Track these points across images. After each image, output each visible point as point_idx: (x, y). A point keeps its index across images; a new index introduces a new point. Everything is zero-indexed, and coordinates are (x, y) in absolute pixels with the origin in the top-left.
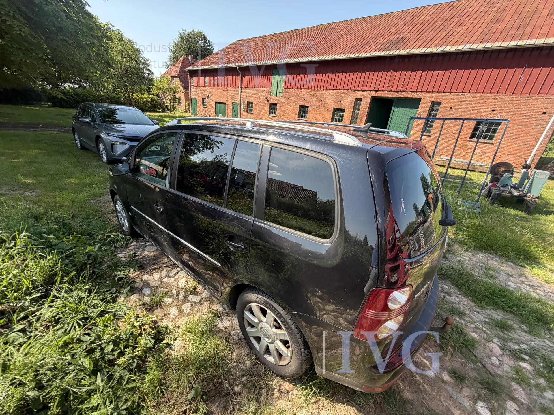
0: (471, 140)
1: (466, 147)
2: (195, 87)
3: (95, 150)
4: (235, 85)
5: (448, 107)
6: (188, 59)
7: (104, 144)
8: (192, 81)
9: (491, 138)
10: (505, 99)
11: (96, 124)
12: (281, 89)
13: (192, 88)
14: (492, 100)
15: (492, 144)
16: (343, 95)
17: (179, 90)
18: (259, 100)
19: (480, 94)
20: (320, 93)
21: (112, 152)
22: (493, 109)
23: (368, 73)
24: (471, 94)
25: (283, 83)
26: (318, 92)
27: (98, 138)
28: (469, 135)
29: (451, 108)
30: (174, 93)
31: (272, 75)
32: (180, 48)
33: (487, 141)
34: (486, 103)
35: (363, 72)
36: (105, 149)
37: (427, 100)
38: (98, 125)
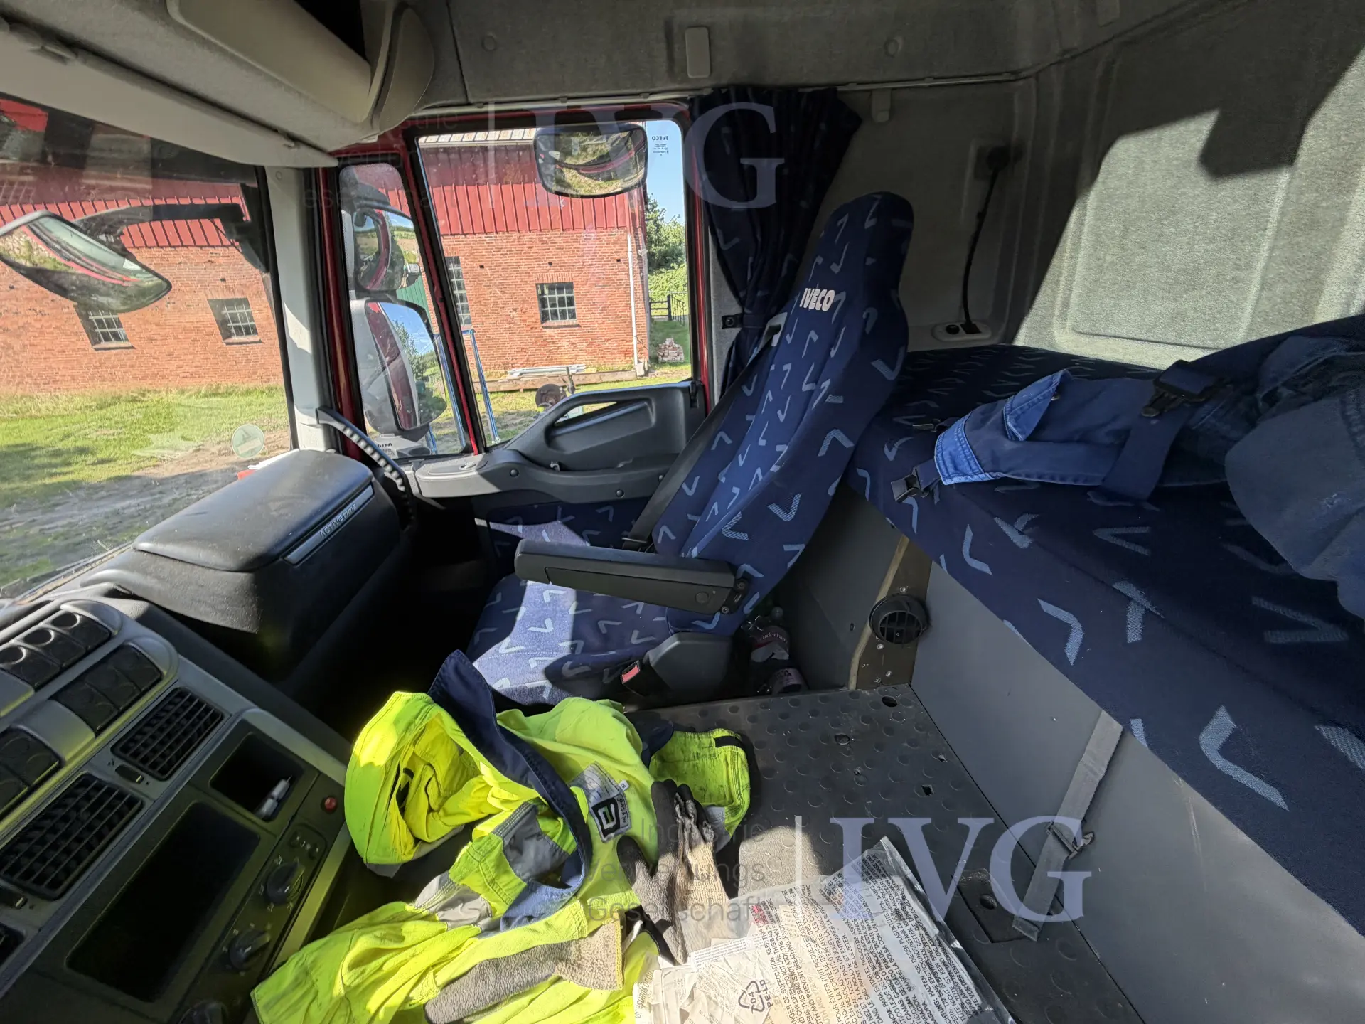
0: (544, 325)
1: (545, 340)
5: (476, 265)
9: (573, 316)
10: (558, 240)
14: (539, 244)
15: (578, 326)
19: (516, 234)
22: (548, 261)
24: (501, 234)
28: (539, 316)
29: (482, 267)
33: (569, 322)
34: (533, 250)
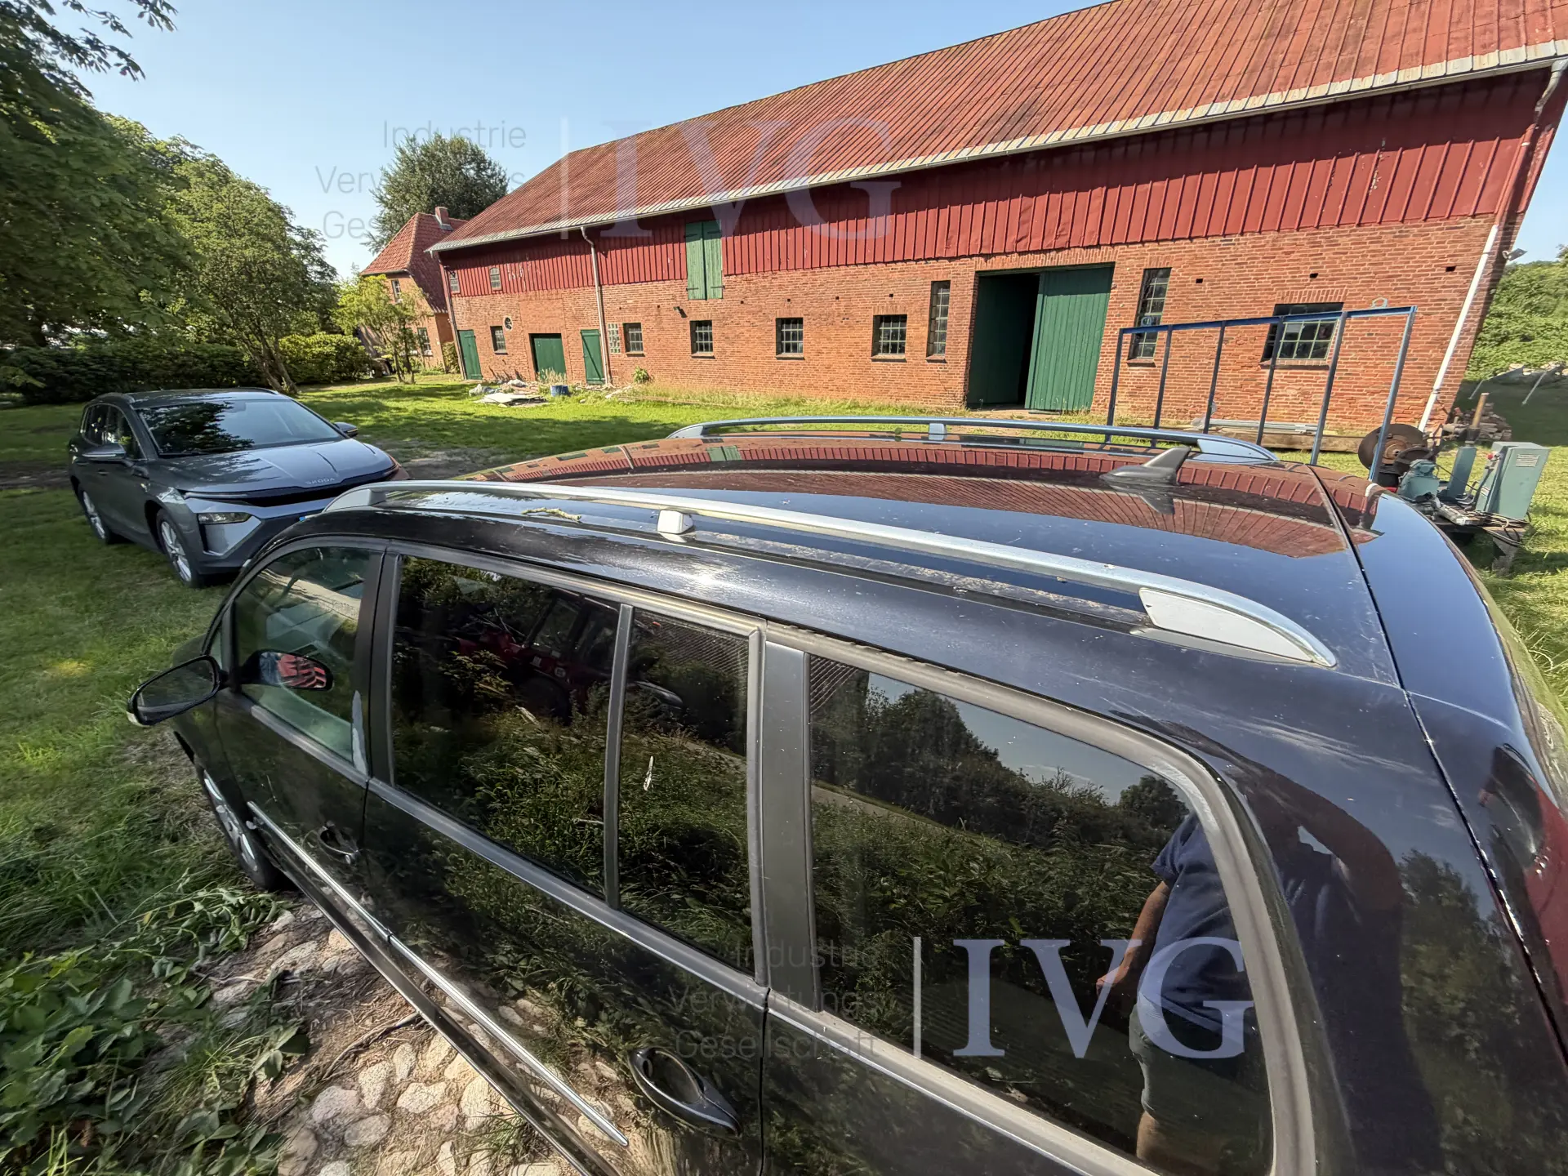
0: (1265, 363)
1: (1258, 385)
2: (463, 300)
3: (152, 544)
4: (582, 281)
5: (1192, 279)
6: (434, 220)
8: (455, 281)
9: (1320, 352)
10: (1340, 240)
12: (717, 275)
13: (456, 301)
14: (1306, 247)
15: (1325, 368)
16: (896, 275)
17: (418, 312)
18: (658, 315)
19: (1274, 234)
20: (832, 279)
21: (207, 548)
22: (1312, 271)
23: (956, 209)
24: (1248, 236)
25: (721, 258)
26: (823, 275)
27: (154, 511)
28: (1261, 351)
29: (1199, 281)
30: (402, 321)
31: (685, 241)
32: (408, 191)
33: (1309, 361)
34: (1292, 256)
35: (941, 206)
36: (182, 540)
37: (1130, 264)
38: (150, 465)
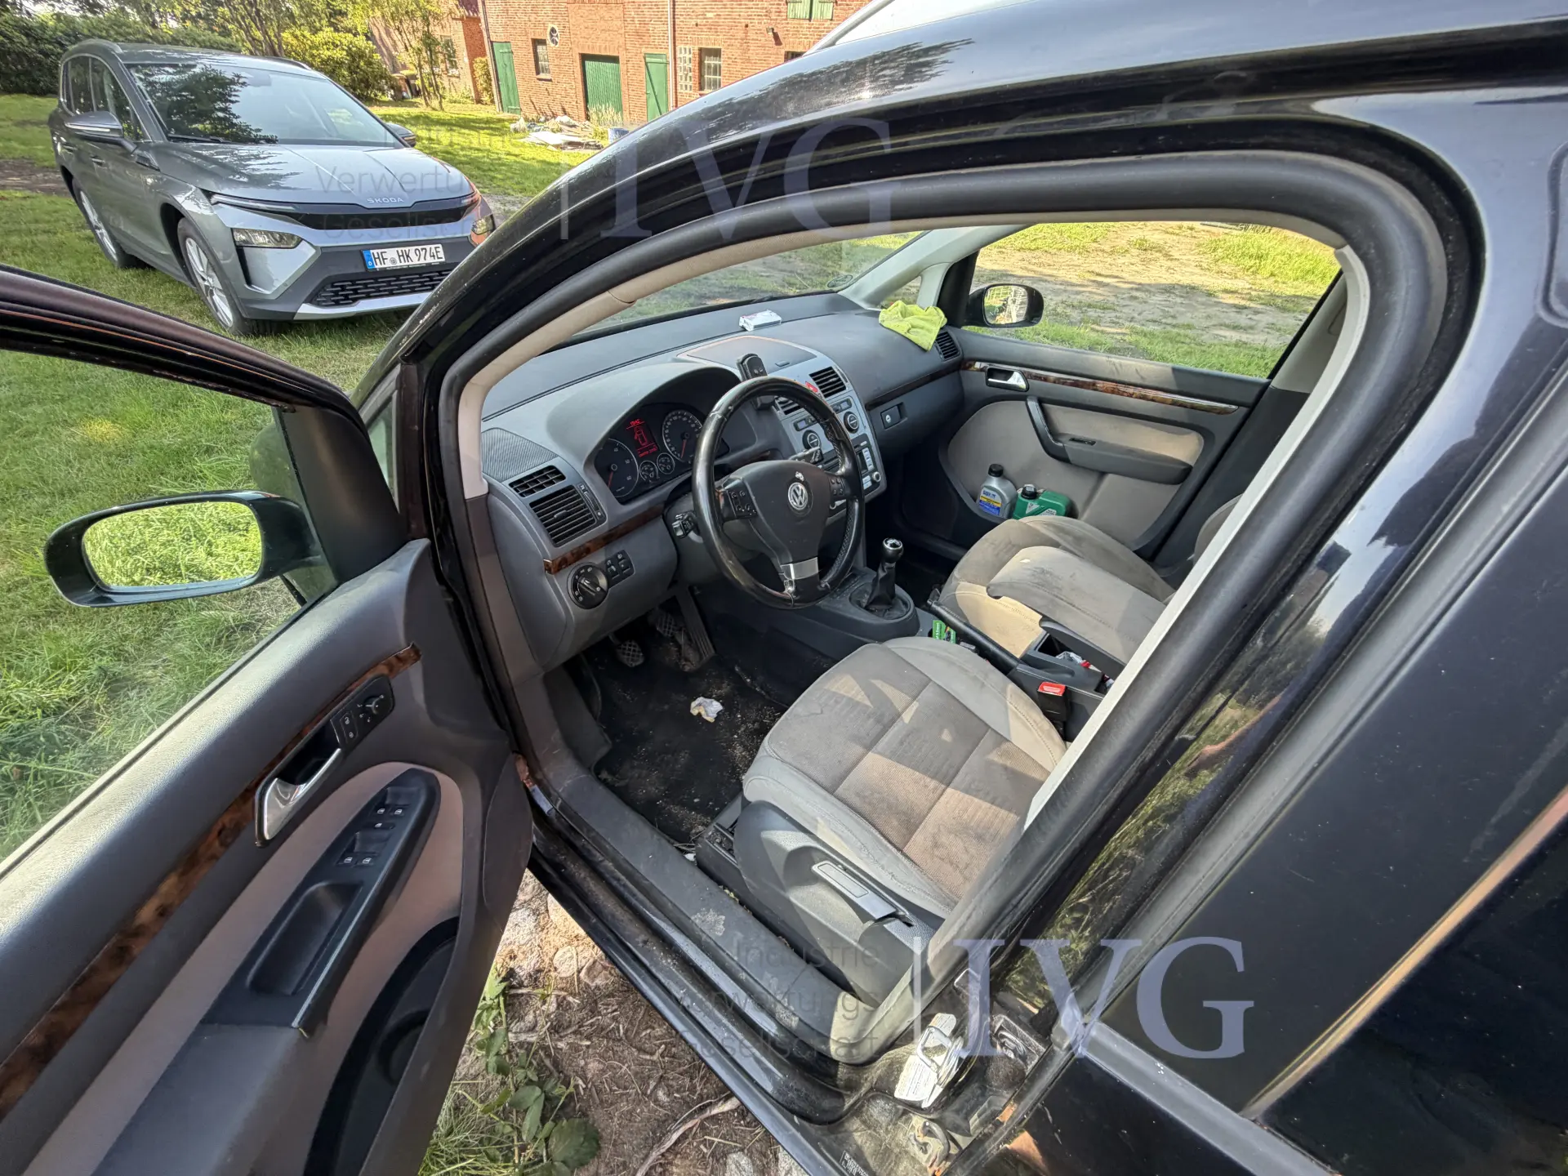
3: (174, 269)
7: (206, 248)
11: (147, 147)
17: (444, 9)
18: (746, 40)
21: (249, 282)
27: (172, 216)
30: (426, 20)
36: (215, 266)
38: (157, 150)
